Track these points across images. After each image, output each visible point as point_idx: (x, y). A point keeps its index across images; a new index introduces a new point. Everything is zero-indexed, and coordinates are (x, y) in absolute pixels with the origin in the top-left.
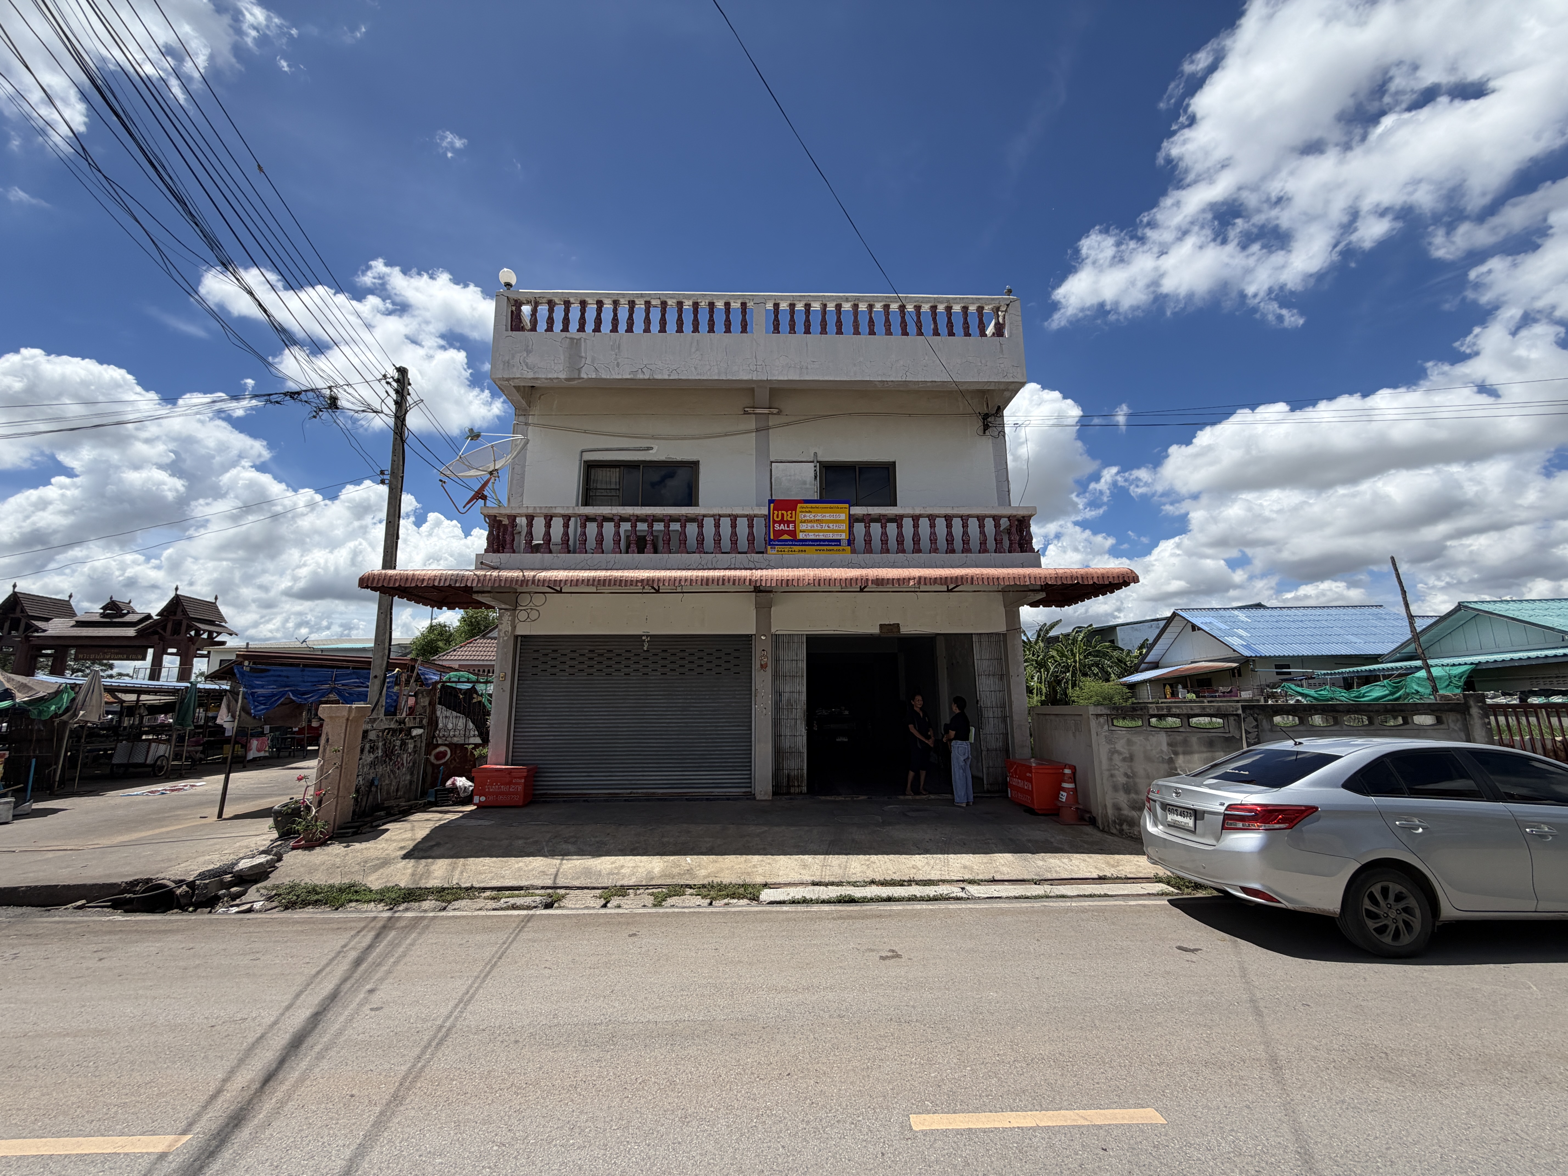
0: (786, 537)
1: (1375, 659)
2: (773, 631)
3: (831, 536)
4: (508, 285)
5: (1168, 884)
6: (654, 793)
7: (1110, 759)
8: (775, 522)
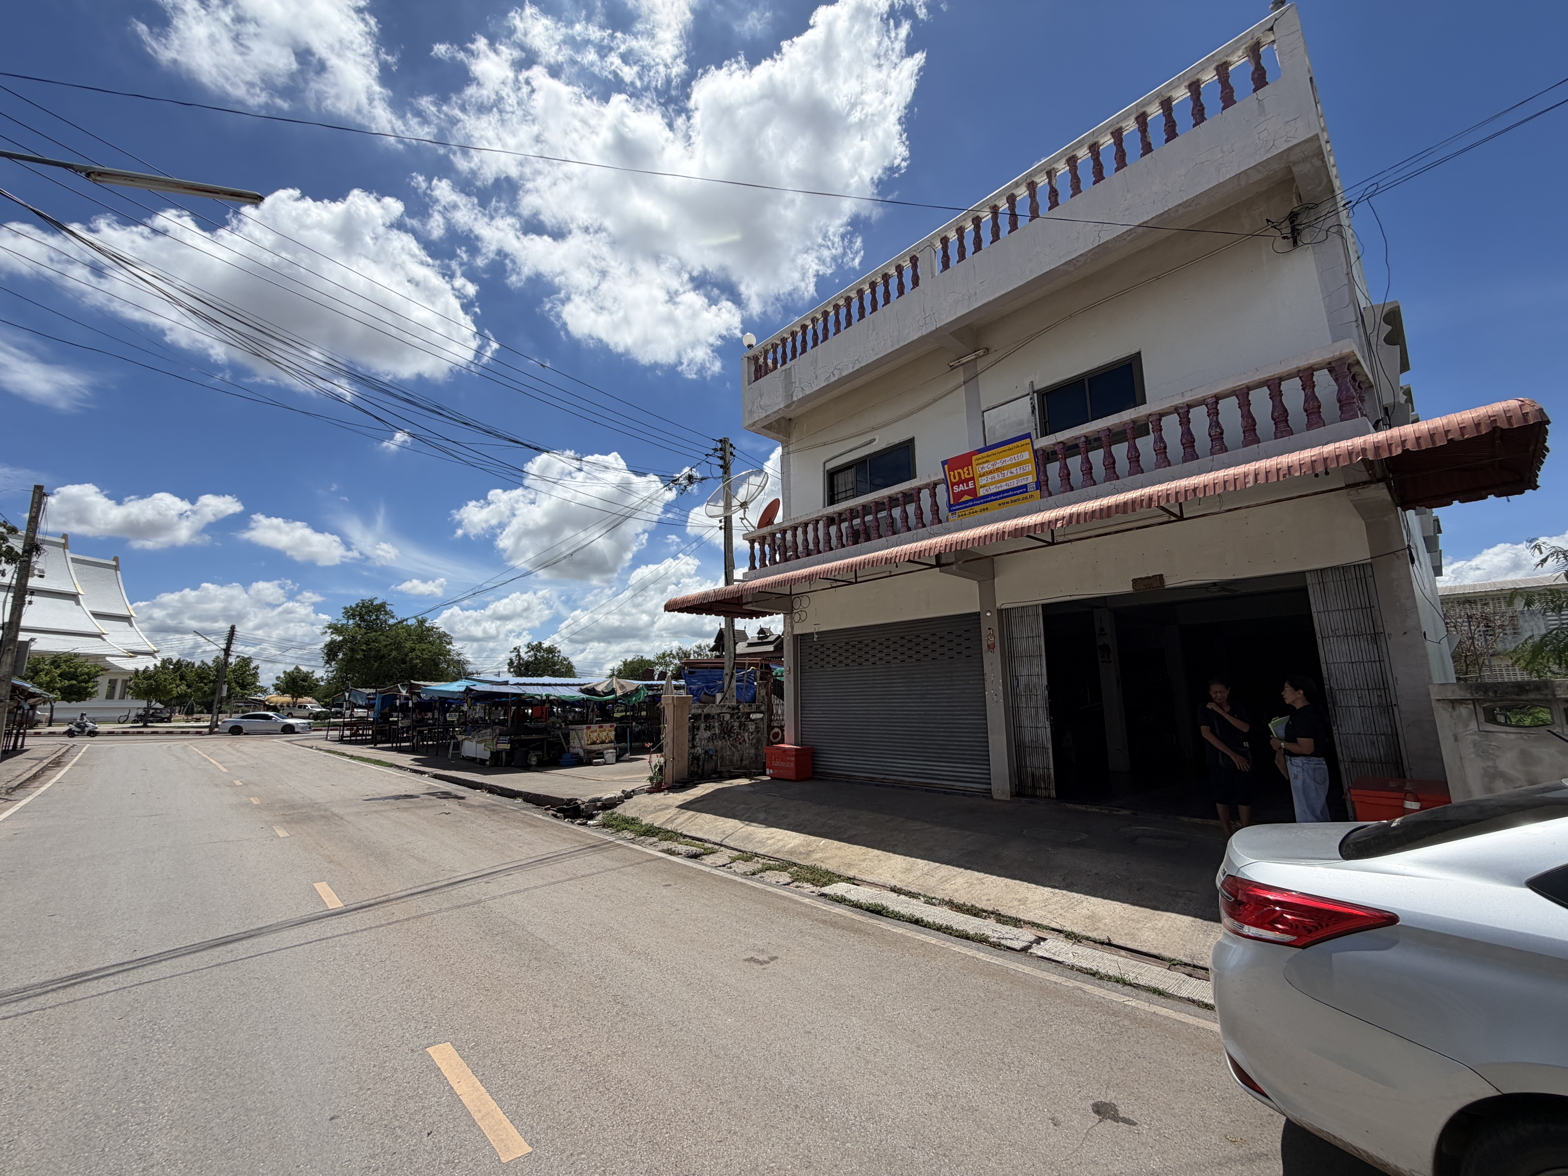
0: (966, 498)
2: (998, 605)
3: (1015, 483)
4: (750, 346)
8: (953, 484)
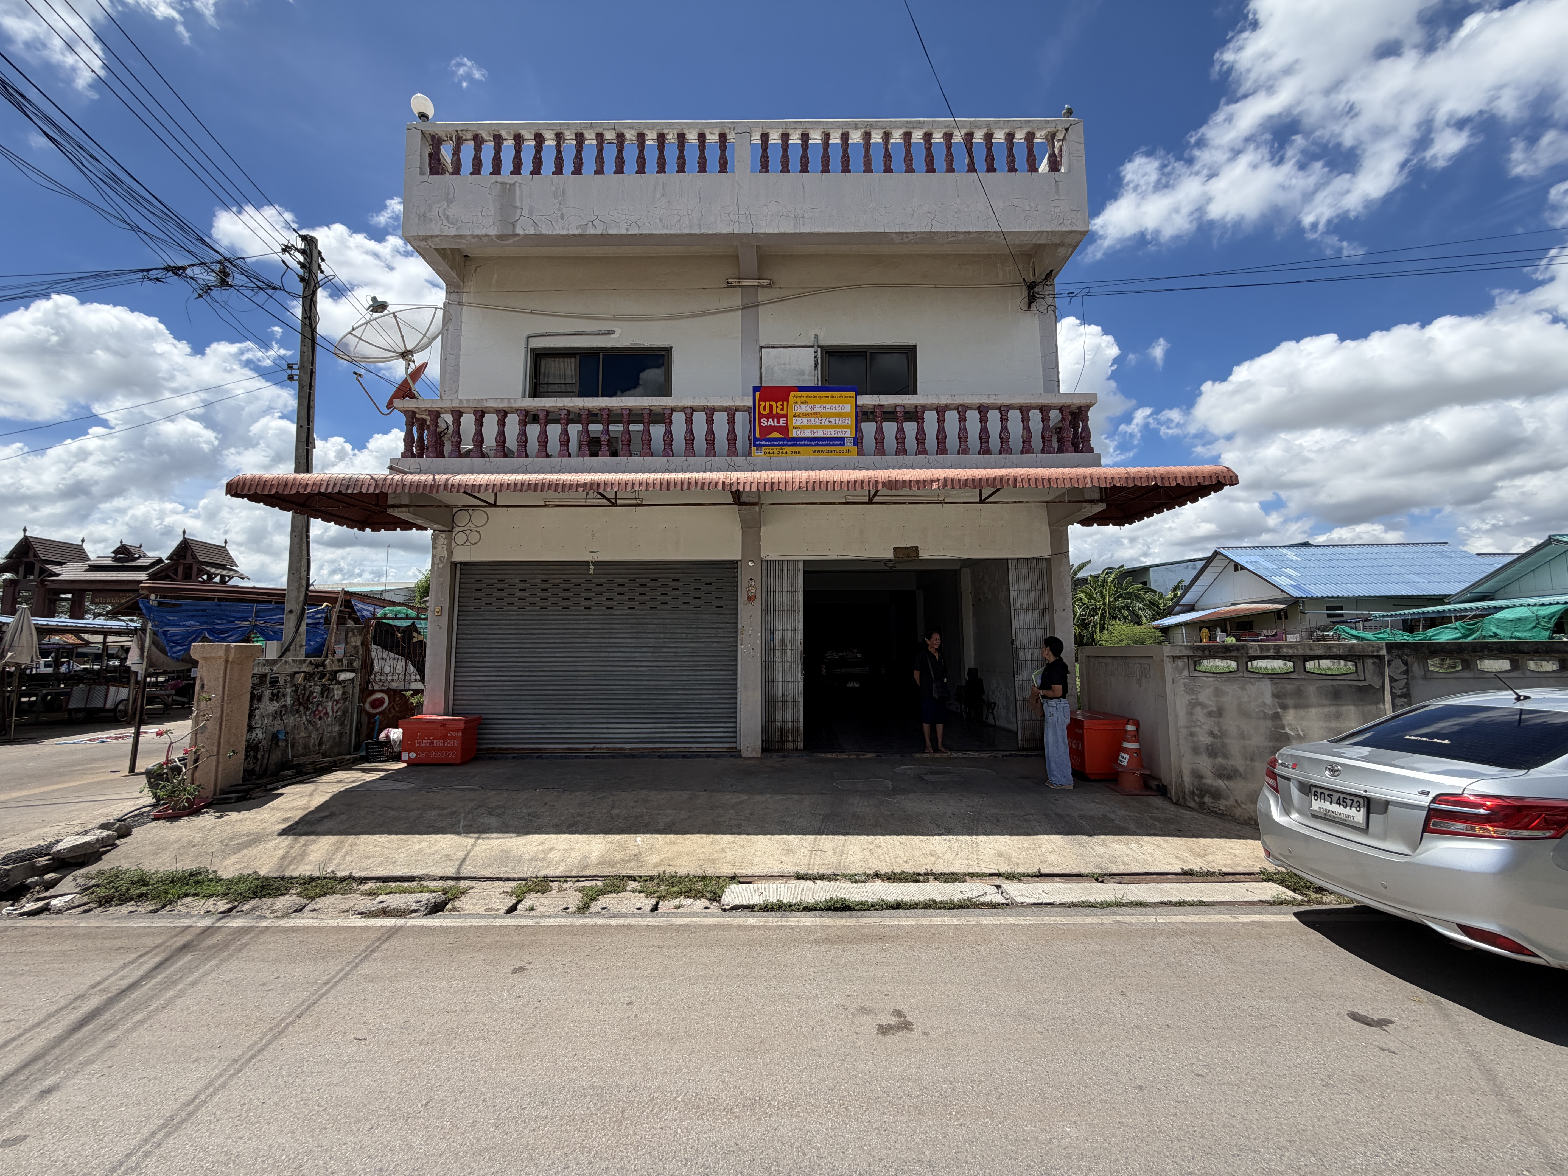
0: (775, 435)
1: (1440, 599)
2: (763, 556)
3: (832, 433)
4: (423, 116)
5: (1282, 883)
6: (620, 749)
7: (1190, 714)
8: (761, 416)
